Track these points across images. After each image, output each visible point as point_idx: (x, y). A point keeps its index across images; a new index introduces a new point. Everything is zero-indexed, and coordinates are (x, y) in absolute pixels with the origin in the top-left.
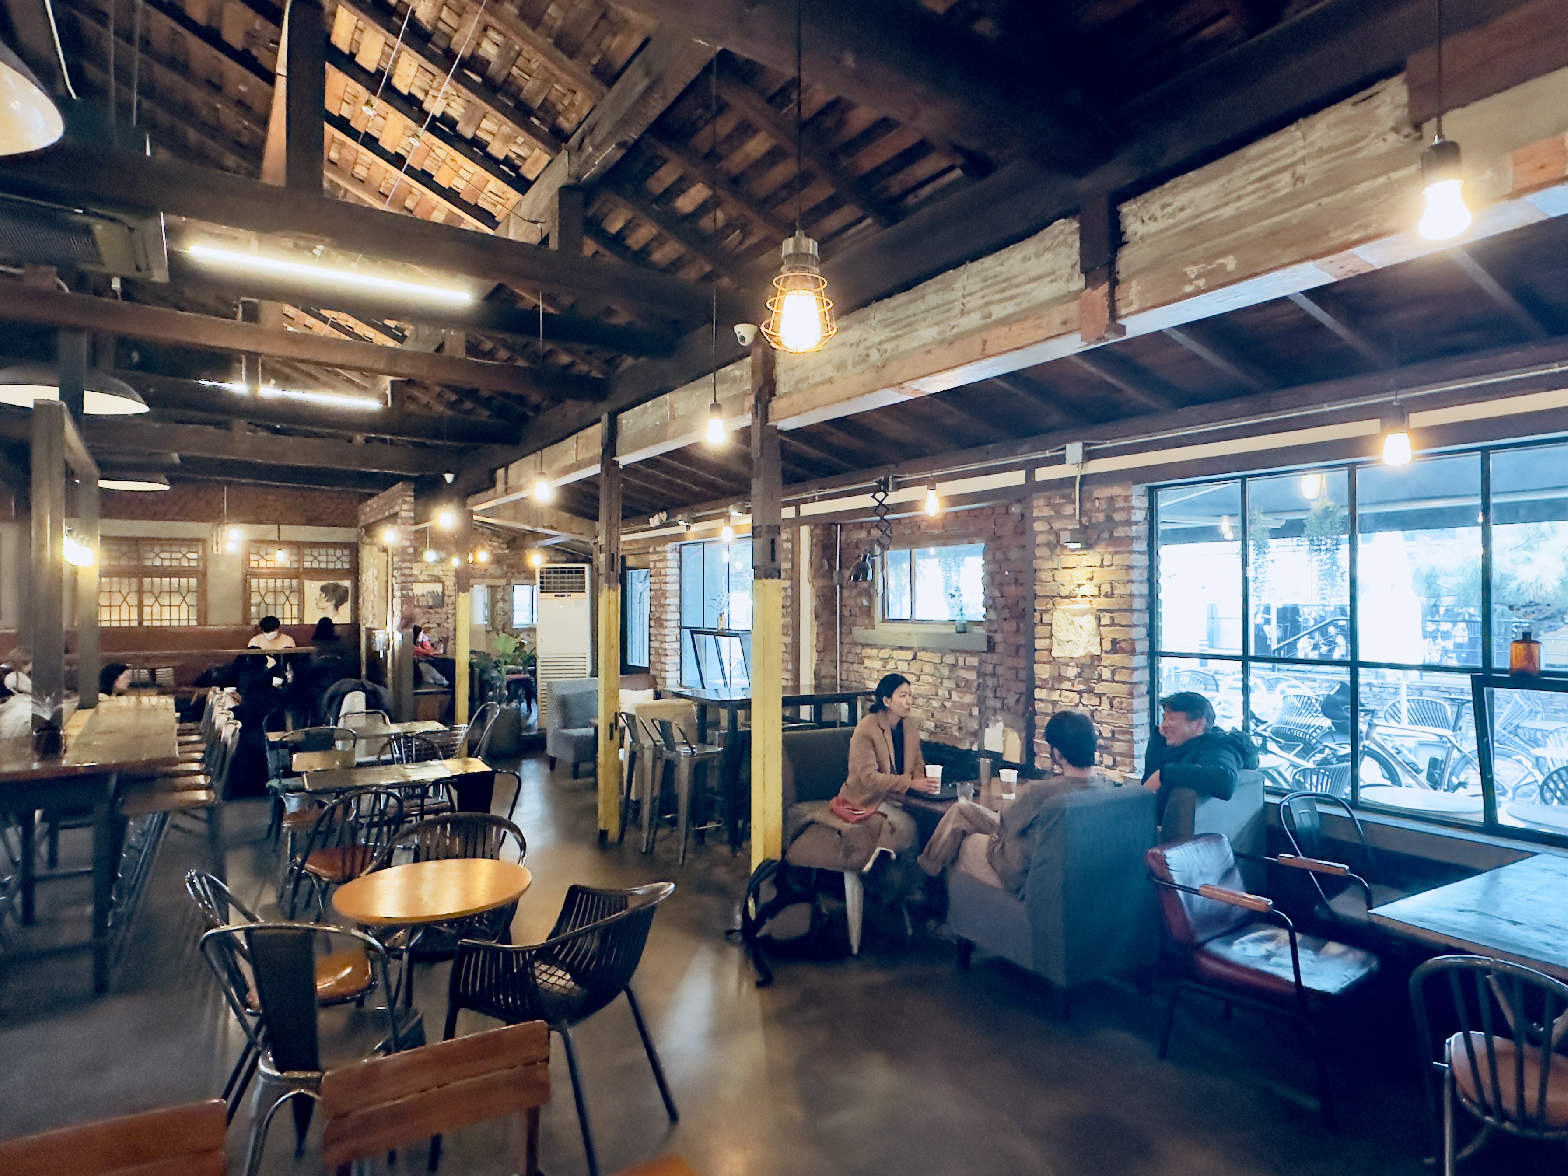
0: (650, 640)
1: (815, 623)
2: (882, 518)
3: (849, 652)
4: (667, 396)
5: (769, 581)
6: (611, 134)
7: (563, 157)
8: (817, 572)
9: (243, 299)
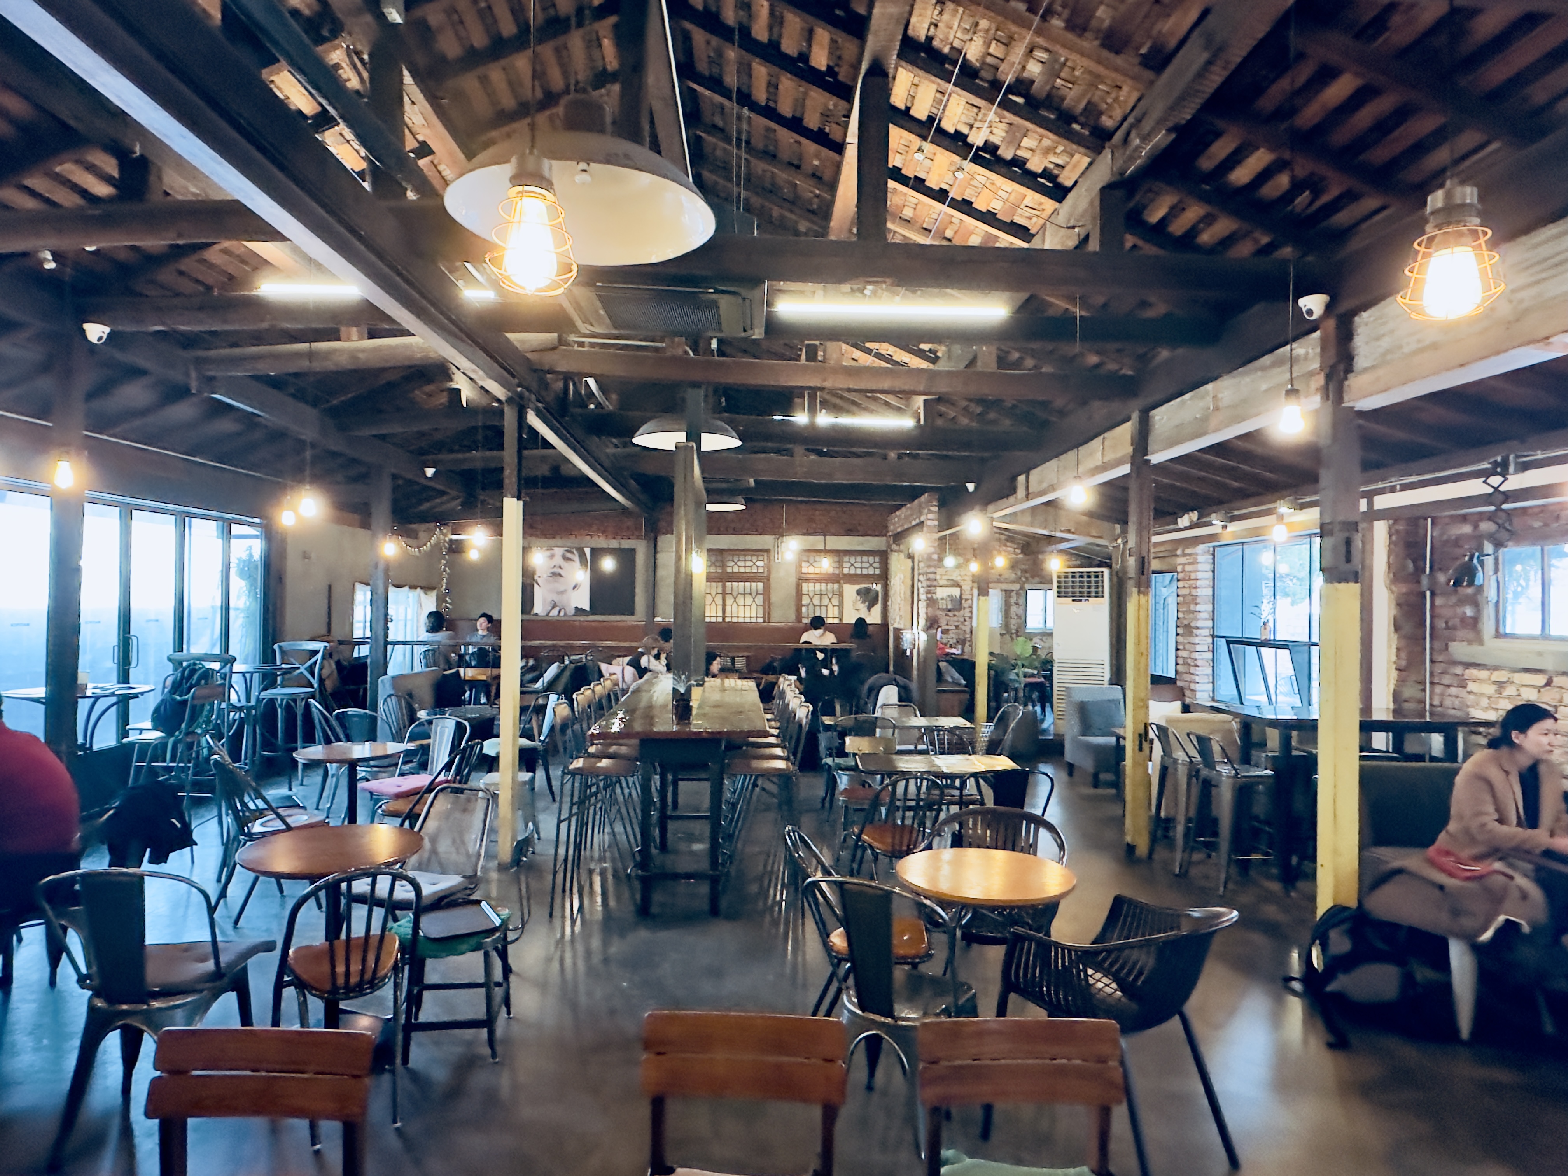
0: (1177, 649)
1: (1395, 637)
2: (1499, 509)
3: (1444, 673)
4: (1210, 387)
5: (1343, 586)
6: (1160, 122)
7: (1107, 154)
8: (1397, 575)
9: (807, 342)
